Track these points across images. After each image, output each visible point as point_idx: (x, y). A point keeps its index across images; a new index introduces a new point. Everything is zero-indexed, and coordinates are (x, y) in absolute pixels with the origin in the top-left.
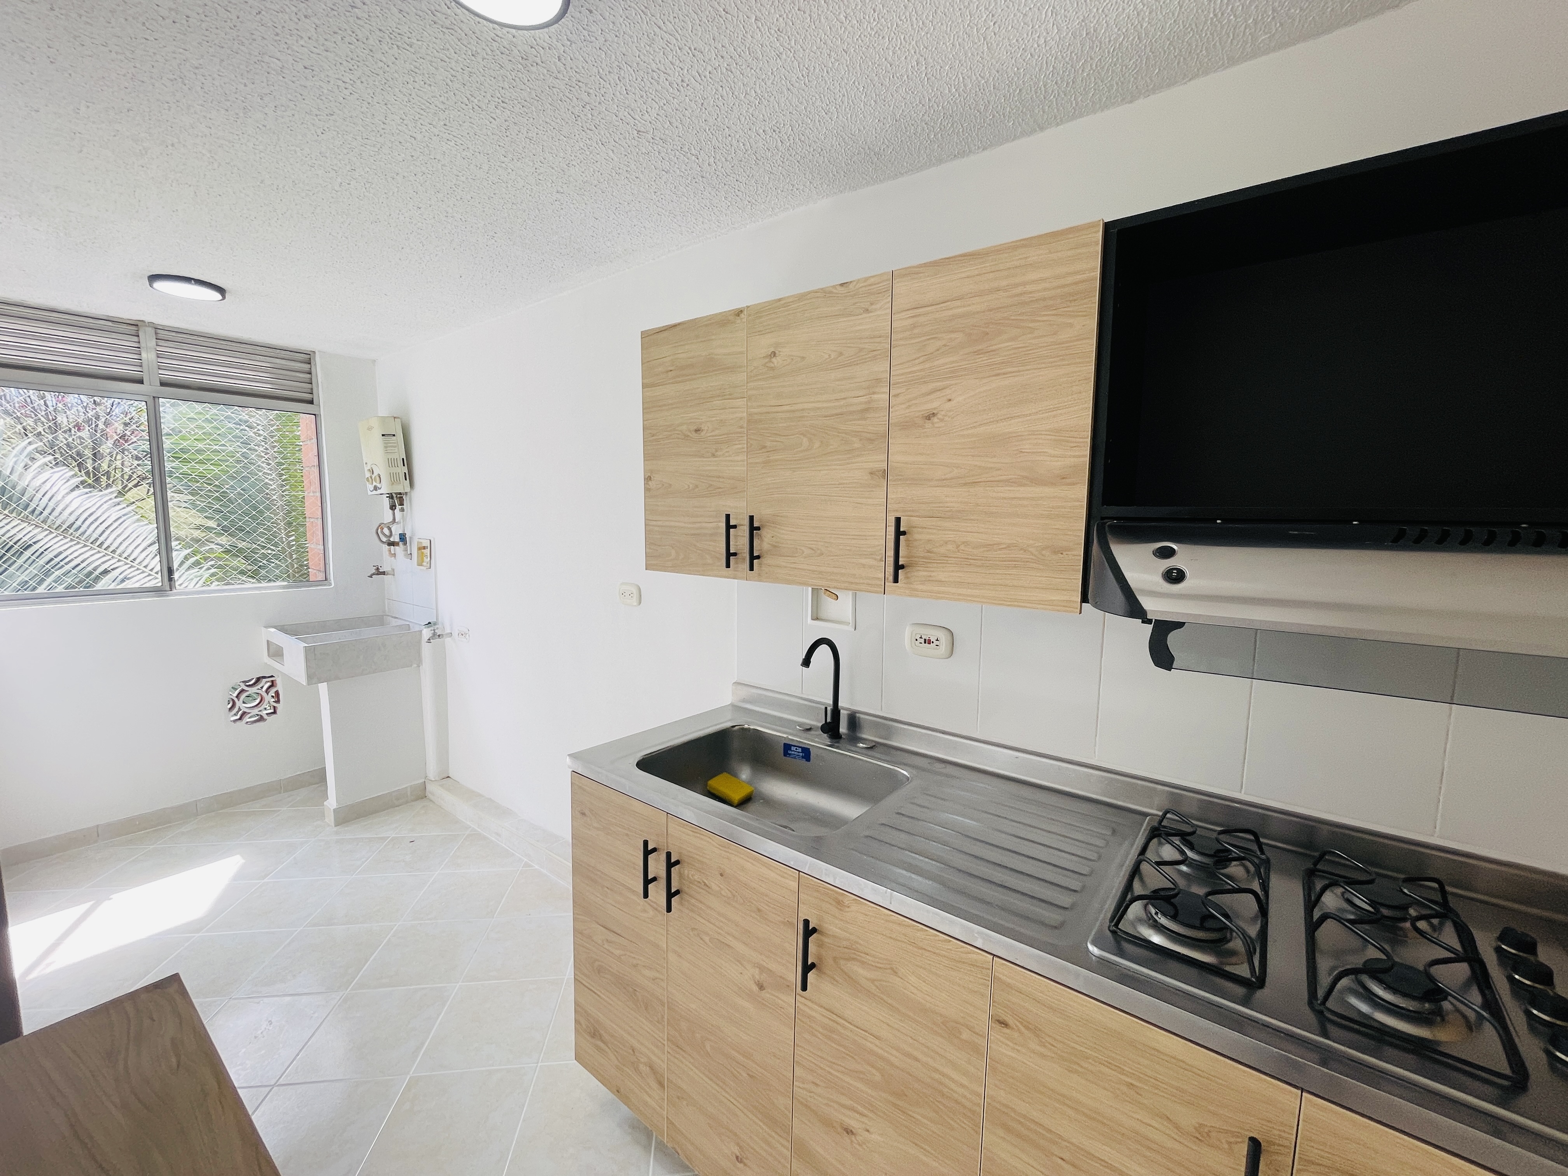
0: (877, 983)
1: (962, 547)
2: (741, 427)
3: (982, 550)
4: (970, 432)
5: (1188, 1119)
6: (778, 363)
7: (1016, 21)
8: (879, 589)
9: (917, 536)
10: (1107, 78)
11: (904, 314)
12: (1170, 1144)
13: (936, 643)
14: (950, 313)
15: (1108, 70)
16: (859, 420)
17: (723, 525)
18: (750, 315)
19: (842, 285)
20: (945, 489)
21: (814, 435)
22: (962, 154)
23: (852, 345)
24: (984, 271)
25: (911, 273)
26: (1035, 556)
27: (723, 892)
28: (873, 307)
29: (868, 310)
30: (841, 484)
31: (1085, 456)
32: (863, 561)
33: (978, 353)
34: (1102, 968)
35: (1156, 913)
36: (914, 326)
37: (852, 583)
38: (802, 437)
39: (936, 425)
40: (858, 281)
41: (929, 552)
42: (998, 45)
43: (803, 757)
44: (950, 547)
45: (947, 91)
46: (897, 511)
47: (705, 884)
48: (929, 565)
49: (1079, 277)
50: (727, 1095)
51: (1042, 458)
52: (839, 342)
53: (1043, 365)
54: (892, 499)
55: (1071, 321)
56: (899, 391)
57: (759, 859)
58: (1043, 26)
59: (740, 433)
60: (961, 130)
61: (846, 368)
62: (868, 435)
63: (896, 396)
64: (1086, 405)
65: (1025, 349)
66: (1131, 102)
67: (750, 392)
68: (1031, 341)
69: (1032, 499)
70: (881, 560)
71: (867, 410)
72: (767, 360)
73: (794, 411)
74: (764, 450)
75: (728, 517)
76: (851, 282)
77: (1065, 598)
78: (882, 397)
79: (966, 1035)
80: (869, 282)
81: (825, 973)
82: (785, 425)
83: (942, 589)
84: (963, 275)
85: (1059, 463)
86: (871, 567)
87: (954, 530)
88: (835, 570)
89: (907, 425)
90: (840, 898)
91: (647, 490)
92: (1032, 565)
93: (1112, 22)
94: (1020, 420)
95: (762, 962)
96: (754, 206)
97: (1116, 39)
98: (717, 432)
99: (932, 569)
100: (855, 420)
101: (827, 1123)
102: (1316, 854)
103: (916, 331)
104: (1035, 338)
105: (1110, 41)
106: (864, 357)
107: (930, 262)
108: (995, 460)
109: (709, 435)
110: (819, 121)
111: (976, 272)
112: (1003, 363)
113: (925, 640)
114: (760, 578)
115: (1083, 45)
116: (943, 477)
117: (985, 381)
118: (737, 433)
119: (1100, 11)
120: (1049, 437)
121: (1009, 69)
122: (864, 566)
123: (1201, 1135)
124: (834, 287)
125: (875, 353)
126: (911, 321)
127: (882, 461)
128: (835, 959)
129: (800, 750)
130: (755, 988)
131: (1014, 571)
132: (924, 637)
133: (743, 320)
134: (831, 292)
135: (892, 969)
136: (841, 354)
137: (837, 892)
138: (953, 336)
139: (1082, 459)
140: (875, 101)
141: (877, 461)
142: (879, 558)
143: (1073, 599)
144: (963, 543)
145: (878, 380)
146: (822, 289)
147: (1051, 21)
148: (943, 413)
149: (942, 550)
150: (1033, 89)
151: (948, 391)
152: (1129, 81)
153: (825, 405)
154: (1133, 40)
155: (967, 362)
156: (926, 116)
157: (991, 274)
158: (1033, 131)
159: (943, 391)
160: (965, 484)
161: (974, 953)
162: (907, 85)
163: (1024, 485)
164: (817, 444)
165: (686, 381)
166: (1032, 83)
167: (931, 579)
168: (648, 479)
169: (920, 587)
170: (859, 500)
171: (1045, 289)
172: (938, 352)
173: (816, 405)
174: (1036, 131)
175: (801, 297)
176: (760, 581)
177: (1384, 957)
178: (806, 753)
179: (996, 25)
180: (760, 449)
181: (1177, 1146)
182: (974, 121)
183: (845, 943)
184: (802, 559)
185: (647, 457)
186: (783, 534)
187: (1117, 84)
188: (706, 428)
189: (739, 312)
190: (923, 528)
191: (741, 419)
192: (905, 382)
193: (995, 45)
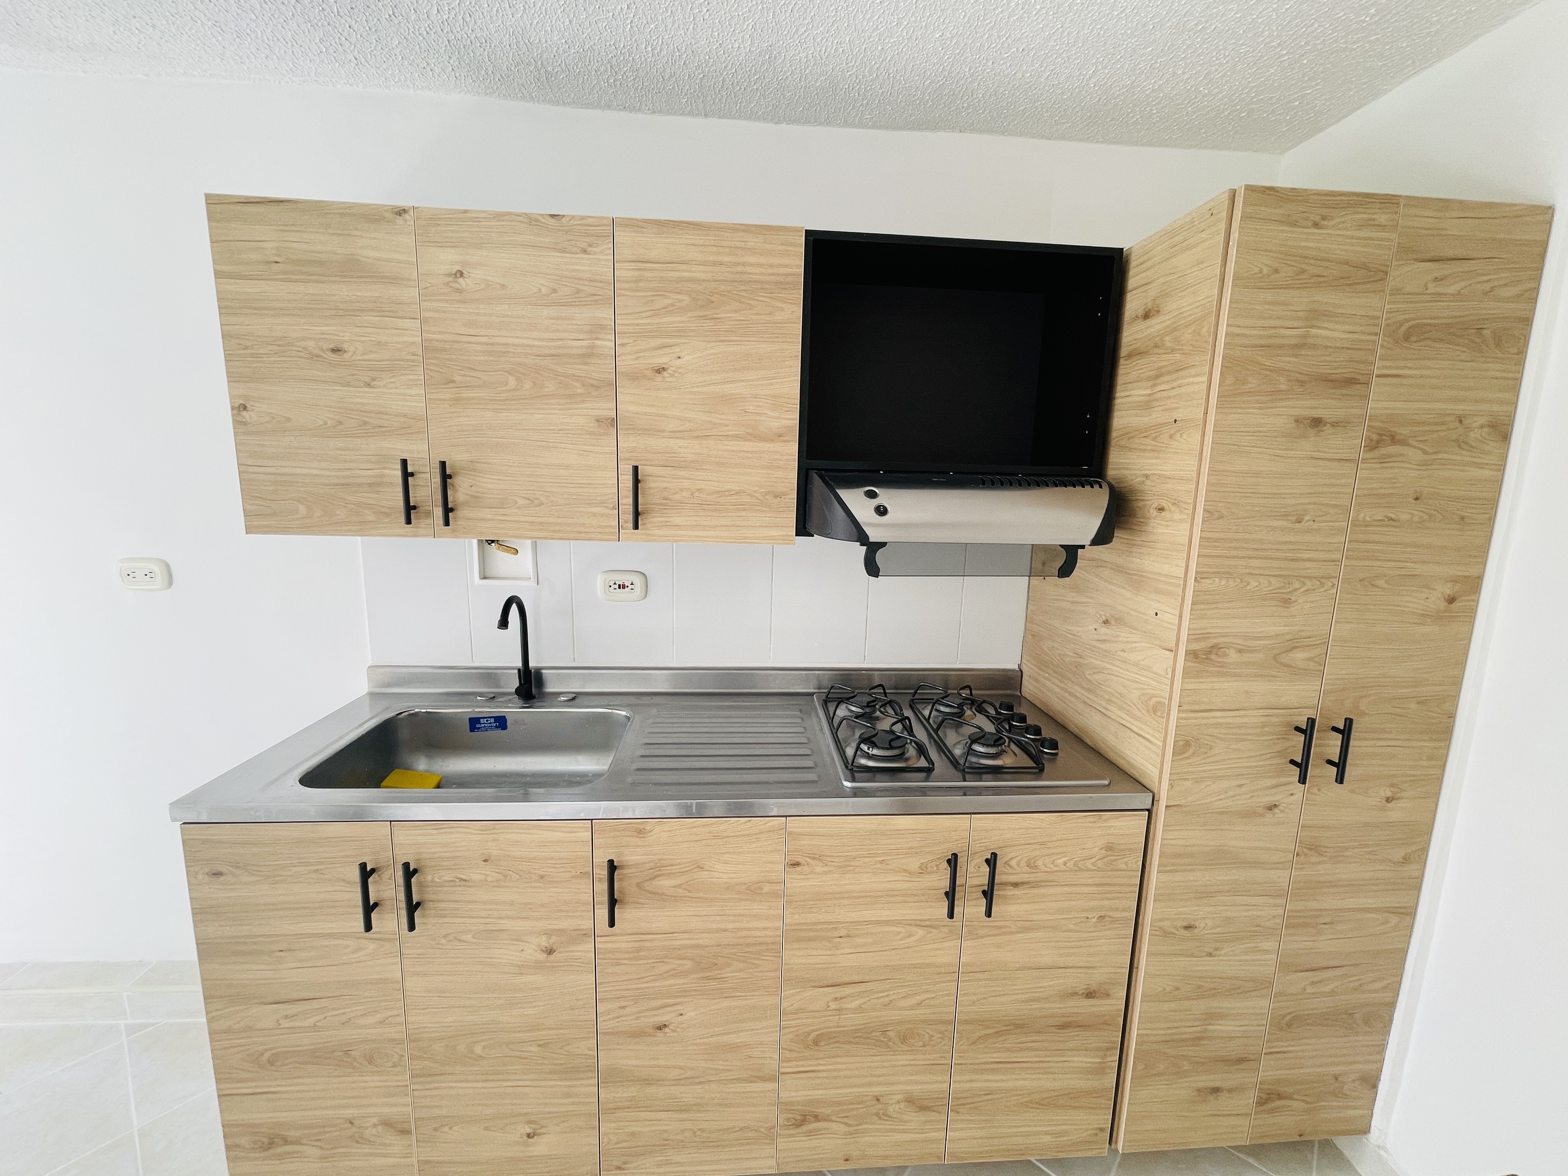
0: (684, 886)
1: (696, 494)
2: (414, 354)
3: (715, 496)
4: (699, 389)
5: (914, 864)
6: (467, 285)
7: (723, 18)
8: (613, 537)
9: (652, 485)
10: (768, 98)
11: (626, 264)
12: (906, 886)
13: (631, 587)
14: (677, 274)
15: (771, 92)
16: (580, 364)
17: (399, 473)
18: (419, 218)
19: (552, 216)
20: (678, 440)
21: (524, 374)
22: (632, 109)
23: (568, 284)
24: (707, 243)
25: (636, 225)
26: (760, 500)
27: (490, 879)
28: (592, 249)
29: (586, 251)
30: (561, 430)
31: (795, 419)
32: (594, 510)
33: (705, 317)
34: (856, 793)
35: (869, 749)
36: (638, 281)
37: (581, 533)
38: (506, 374)
39: (667, 380)
40: (573, 217)
41: (664, 499)
42: (702, 30)
43: (496, 727)
44: (685, 494)
45: (643, 47)
46: (629, 459)
47: (461, 880)
48: (664, 511)
49: (789, 270)
50: (510, 1084)
51: (762, 418)
52: (551, 277)
53: (762, 340)
54: (623, 447)
55: (783, 306)
56: (625, 341)
57: (540, 826)
58: (742, 34)
59: (413, 361)
60: (640, 87)
61: (562, 308)
62: (592, 382)
63: (623, 345)
64: (796, 378)
65: (745, 322)
66: (776, 123)
67: (428, 314)
68: (752, 317)
69: (756, 452)
70: (614, 508)
71: (589, 355)
72: (451, 279)
73: (493, 344)
74: (451, 385)
75: (404, 463)
76: (564, 216)
77: (782, 533)
78: (606, 344)
79: (767, 888)
80: (584, 222)
81: (629, 902)
82: (482, 358)
83: (679, 532)
84: (689, 241)
85: (775, 424)
86: (602, 515)
87: (689, 479)
88: (560, 520)
89: (635, 377)
90: (641, 827)
91: (238, 423)
92: (758, 508)
93: (788, 58)
94: (744, 384)
95: (550, 927)
96: (361, 66)
97: (785, 72)
98: (372, 356)
99: (669, 515)
100: (575, 363)
101: (637, 1034)
102: (913, 691)
103: (641, 284)
104: (753, 314)
105: (781, 71)
106: (583, 299)
107: (654, 220)
108: (723, 417)
109: (359, 358)
110: (497, 11)
111: (701, 242)
112: (728, 331)
113: (619, 585)
114: (455, 534)
115: (763, 65)
116: (676, 429)
117: (712, 344)
118: (408, 360)
119: (785, 45)
120: (768, 401)
121: (702, 55)
122: (594, 515)
123: (923, 870)
124: (542, 215)
125: (597, 298)
126: (636, 273)
127: (611, 409)
128: (638, 885)
129: (492, 720)
130: (542, 957)
131: (743, 514)
132: (618, 583)
133: (409, 223)
134: (537, 220)
135: (699, 867)
136: (555, 291)
137: (638, 823)
138: (680, 297)
139: (794, 422)
140: (570, 21)
141: (605, 409)
142: (611, 506)
143: (790, 533)
144: (698, 490)
145: (602, 327)
146: (526, 214)
147: (749, 33)
148: (673, 369)
149: (677, 497)
150: (713, 80)
151: (677, 349)
152: (781, 108)
153: (536, 343)
154: (796, 78)
155: (694, 325)
156: (614, 60)
157: (715, 248)
158: (698, 115)
159: (673, 348)
160: (698, 437)
161: (771, 821)
162: (608, 22)
163: (750, 440)
164: (528, 385)
165: (309, 281)
166: (714, 74)
167: (668, 524)
168: (240, 408)
169: (657, 532)
170: (585, 448)
171: (762, 274)
172: (665, 310)
173: (526, 342)
174: (701, 116)
175: (499, 216)
176: (457, 537)
177: (979, 730)
178: (501, 722)
179: (708, 13)
180: (446, 384)
181: (910, 885)
182: (655, 84)
183: (648, 866)
184: (516, 511)
185: (233, 378)
186: (487, 483)
187: (773, 105)
188: (352, 349)
189: (401, 212)
190: (658, 477)
191: (413, 343)
192: (632, 333)
193: (700, 29)
